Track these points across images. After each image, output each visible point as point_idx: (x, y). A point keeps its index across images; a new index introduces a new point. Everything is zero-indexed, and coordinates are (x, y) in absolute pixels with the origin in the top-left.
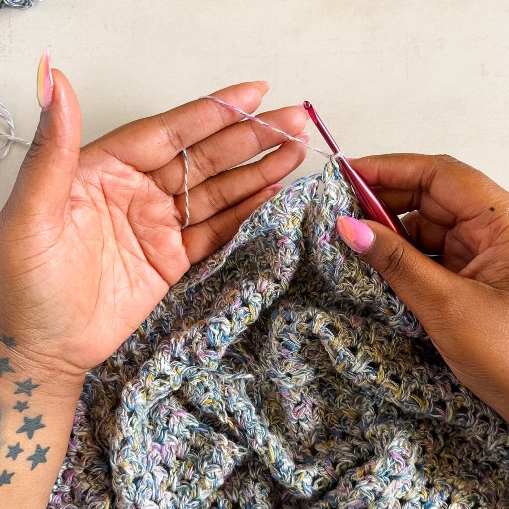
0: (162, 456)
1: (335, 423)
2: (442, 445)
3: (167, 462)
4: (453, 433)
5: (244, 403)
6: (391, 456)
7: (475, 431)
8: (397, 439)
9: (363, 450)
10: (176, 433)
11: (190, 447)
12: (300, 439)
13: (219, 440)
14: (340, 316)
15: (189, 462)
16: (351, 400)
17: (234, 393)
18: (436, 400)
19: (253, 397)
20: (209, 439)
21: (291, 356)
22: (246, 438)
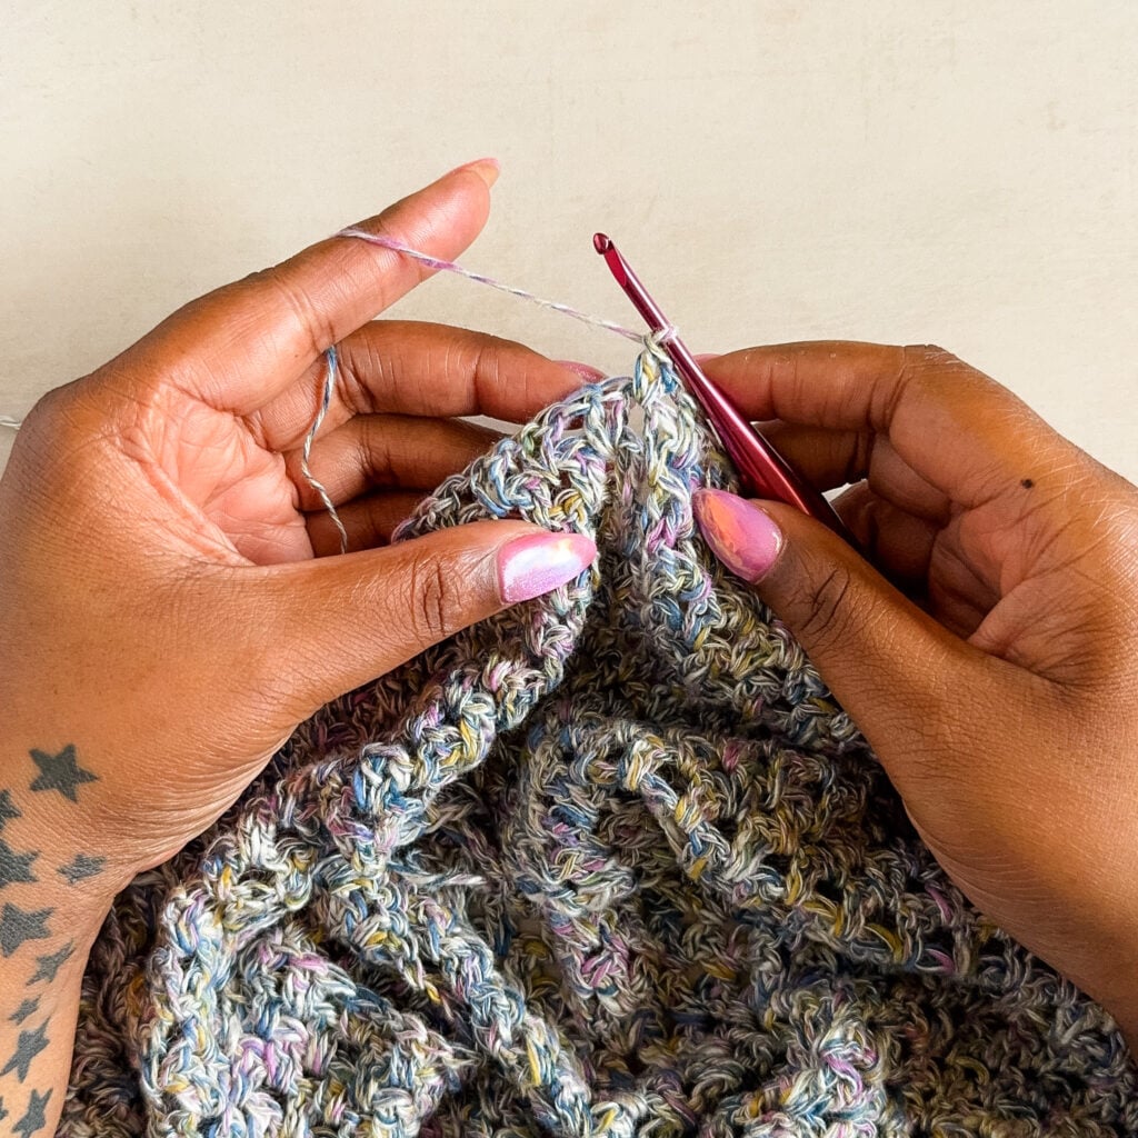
0: (267, 1068)
1: (684, 993)
2: (950, 1035)
3: (281, 1081)
4: (975, 1006)
5: (466, 940)
6: (827, 1064)
7: (1024, 999)
8: (842, 1023)
9: (758, 1051)
10: (300, 1012)
11: (336, 1044)
12: (600, 1036)
13: (405, 1029)
14: (693, 742)
15: (335, 1082)
16: (722, 938)
17: (441, 916)
18: (927, 932)
19: (484, 929)
20: (382, 1026)
21: (574, 839)
22: (470, 1026)
